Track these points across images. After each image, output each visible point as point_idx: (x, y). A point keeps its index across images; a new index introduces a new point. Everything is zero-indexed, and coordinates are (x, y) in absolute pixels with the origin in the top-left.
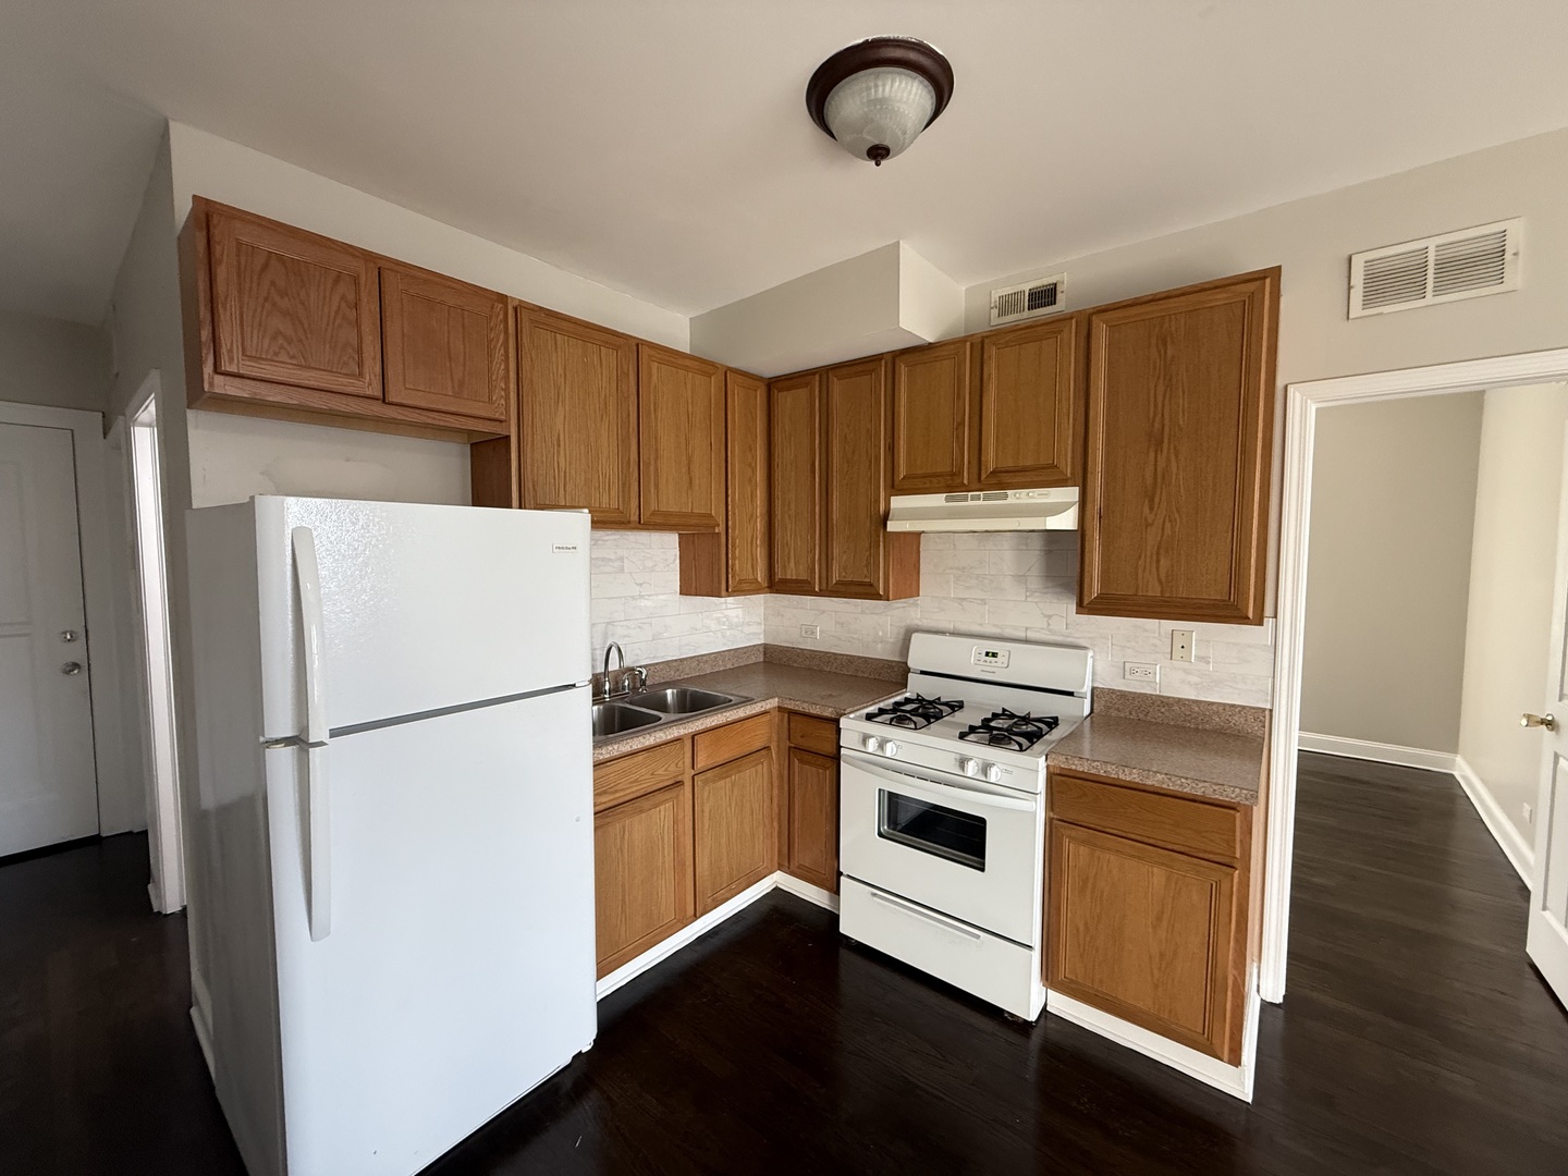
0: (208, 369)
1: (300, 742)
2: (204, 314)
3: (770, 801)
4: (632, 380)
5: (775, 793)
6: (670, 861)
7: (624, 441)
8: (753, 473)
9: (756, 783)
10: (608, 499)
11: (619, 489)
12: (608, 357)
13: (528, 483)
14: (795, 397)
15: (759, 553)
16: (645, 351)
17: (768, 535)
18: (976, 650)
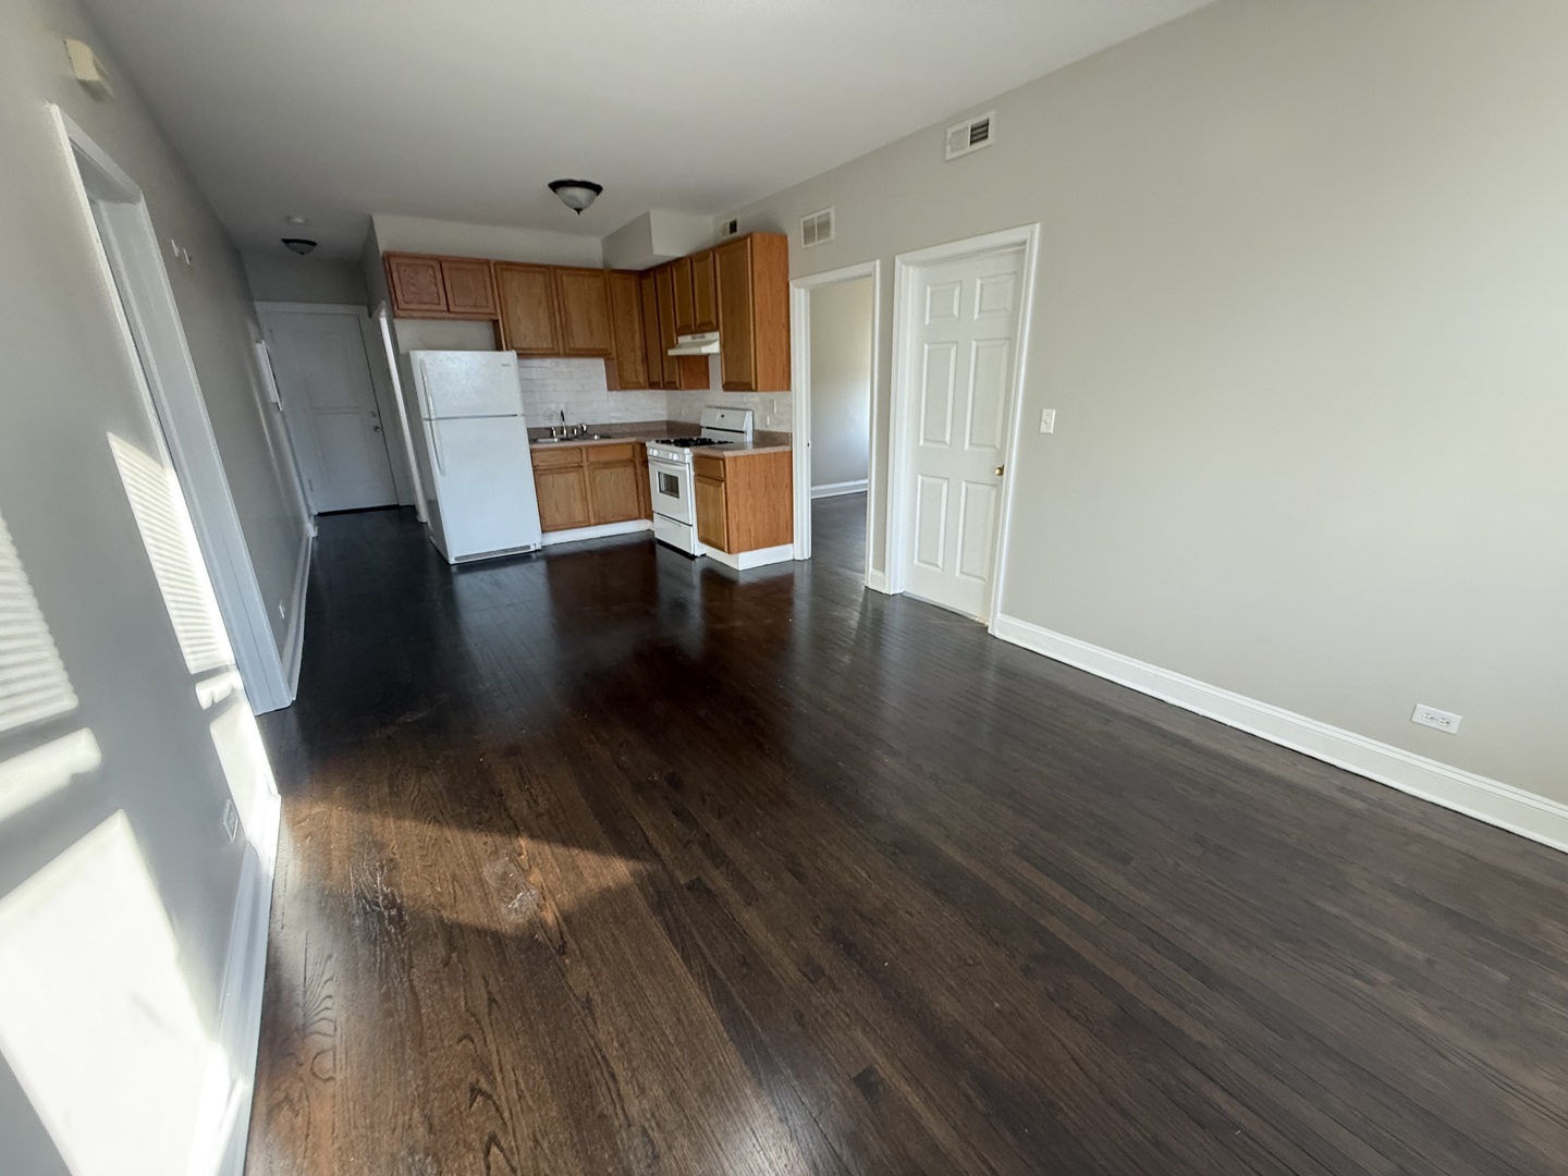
0: (396, 308)
1: (430, 420)
2: (392, 290)
3: (637, 486)
4: (554, 286)
5: (640, 483)
6: (578, 497)
7: (552, 316)
8: (633, 325)
9: (625, 475)
10: (546, 344)
11: (552, 338)
12: (539, 278)
13: (508, 340)
14: (648, 283)
15: (640, 368)
16: (558, 271)
17: (646, 359)
18: (719, 415)
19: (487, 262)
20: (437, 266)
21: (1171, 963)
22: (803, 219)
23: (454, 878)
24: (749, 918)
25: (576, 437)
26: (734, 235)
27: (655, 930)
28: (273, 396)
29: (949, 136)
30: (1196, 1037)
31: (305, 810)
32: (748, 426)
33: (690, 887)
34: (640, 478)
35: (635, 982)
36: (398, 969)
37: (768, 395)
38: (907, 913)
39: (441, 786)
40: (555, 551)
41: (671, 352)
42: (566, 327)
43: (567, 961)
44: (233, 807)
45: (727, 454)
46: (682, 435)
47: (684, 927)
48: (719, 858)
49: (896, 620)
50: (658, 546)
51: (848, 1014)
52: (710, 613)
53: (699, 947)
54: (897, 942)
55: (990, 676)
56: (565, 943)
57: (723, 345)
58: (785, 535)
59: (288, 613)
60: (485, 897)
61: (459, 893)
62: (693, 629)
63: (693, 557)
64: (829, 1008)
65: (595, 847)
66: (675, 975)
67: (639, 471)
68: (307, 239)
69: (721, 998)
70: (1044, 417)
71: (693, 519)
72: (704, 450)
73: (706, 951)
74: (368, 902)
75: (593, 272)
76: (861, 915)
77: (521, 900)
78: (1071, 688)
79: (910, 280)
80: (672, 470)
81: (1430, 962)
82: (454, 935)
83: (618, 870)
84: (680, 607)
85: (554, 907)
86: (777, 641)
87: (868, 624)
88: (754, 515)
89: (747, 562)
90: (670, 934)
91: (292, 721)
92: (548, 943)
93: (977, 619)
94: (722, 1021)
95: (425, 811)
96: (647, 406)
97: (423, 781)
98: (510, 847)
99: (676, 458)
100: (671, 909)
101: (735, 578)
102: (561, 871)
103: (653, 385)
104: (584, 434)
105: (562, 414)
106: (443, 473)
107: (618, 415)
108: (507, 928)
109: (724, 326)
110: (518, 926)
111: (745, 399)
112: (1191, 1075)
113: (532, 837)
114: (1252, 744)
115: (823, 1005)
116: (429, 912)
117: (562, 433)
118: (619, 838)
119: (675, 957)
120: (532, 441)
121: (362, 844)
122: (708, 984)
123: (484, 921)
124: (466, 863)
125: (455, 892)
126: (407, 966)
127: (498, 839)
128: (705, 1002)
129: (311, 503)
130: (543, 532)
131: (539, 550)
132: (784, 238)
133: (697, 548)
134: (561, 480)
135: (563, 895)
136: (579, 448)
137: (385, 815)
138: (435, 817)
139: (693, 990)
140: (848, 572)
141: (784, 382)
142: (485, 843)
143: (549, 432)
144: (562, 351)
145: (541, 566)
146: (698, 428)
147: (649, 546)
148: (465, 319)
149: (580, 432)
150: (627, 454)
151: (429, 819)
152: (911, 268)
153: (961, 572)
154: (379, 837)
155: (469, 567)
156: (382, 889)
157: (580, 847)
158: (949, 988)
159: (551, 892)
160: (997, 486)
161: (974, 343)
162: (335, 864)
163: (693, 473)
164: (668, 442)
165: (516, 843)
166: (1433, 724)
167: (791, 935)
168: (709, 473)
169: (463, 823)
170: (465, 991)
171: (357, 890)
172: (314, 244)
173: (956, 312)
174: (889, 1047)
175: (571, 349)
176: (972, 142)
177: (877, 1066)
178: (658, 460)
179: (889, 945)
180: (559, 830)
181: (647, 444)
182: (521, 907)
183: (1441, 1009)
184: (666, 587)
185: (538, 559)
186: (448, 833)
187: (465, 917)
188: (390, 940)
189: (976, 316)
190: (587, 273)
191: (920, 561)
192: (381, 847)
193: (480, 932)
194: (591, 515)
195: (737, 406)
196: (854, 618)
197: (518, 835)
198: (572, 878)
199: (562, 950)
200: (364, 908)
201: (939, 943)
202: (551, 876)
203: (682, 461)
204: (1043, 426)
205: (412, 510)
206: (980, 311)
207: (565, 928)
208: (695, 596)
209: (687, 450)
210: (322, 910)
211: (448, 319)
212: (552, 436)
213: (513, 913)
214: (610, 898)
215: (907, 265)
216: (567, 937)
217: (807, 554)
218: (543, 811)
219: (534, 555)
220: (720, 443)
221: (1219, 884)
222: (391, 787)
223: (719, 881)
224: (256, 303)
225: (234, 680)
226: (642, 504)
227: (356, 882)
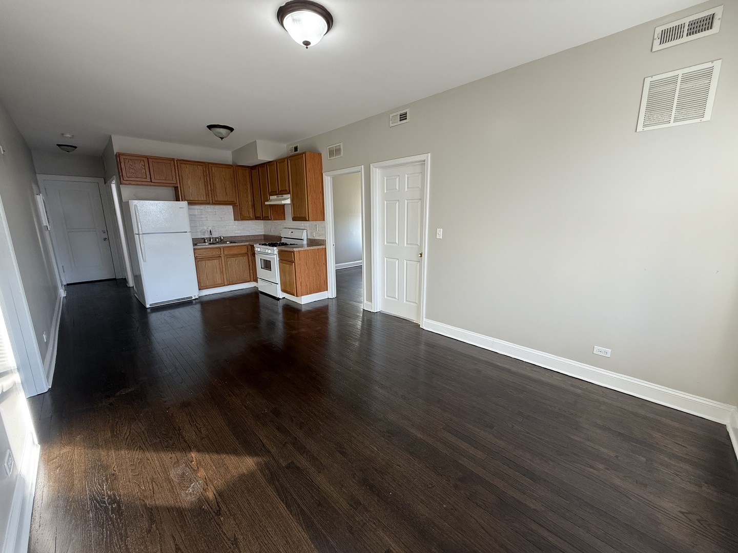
0: (122, 180)
1: (139, 234)
2: (120, 171)
3: (249, 266)
4: (207, 172)
5: (251, 264)
6: (218, 271)
7: (206, 185)
8: (247, 190)
9: (243, 260)
10: (203, 198)
11: (206, 195)
12: (200, 168)
13: (183, 196)
14: (255, 172)
15: (251, 210)
16: (210, 165)
17: (254, 206)
18: (290, 232)
19: (173, 160)
20: (146, 160)
21: (517, 473)
22: (329, 147)
23: (153, 480)
24: (321, 480)
25: (218, 242)
26: (296, 152)
27: (270, 493)
28: (45, 222)
29: (391, 117)
30: (533, 507)
31: (56, 452)
32: (304, 237)
33: (288, 467)
34: (251, 262)
35: (261, 524)
36: (118, 540)
37: (314, 223)
38: (398, 466)
39: (143, 429)
40: (205, 299)
41: (267, 203)
42: (213, 191)
43: (222, 519)
44: (11, 455)
45: (295, 250)
46: (272, 241)
47: (286, 489)
48: (302, 450)
49: (378, 323)
50: (260, 294)
51: (374, 523)
52: (288, 325)
53: (295, 499)
54: (395, 481)
55: (423, 347)
56: (220, 508)
57: (292, 200)
58: (323, 287)
59: (48, 339)
60: (172, 489)
61: (156, 488)
62: (279, 334)
63: (278, 299)
64: (365, 522)
65: (235, 452)
66: (283, 517)
67: (250, 259)
68: (71, 145)
69: (309, 525)
70: (438, 232)
71: (278, 281)
72: (283, 248)
73: (299, 501)
74: (98, 502)
75: (228, 166)
76: (376, 470)
77: (193, 487)
78: (459, 350)
79: (377, 174)
80: (267, 258)
81: (617, 457)
82: (153, 513)
83: (248, 463)
84: (272, 324)
85: (213, 488)
86: (322, 337)
87: (365, 326)
88: (309, 278)
89: (305, 300)
90: (279, 494)
91: (48, 400)
92: (210, 510)
93: (415, 322)
94: (310, 538)
95: (132, 444)
96: (255, 228)
97: (133, 426)
98: (186, 458)
99: (269, 252)
100: (278, 481)
101: (300, 308)
102: (216, 468)
103: (257, 218)
104: (221, 240)
105: (210, 231)
106: (144, 261)
107: (239, 232)
108: (186, 505)
109: (292, 192)
110: (192, 503)
111: (303, 225)
112: (534, 526)
113: (199, 451)
114: (535, 369)
115: (362, 520)
116: (138, 502)
117: (210, 241)
118: (248, 447)
119: (282, 507)
120: (195, 244)
121: (94, 468)
122: (301, 519)
123: (171, 503)
124: (159, 471)
125: (153, 488)
126: (123, 537)
127: (178, 454)
128: (300, 529)
129: (63, 279)
130: (199, 289)
131: (197, 299)
132: (320, 155)
133: (280, 295)
134: (209, 263)
135: (218, 481)
136: (220, 248)
137: (108, 449)
138: (140, 446)
139: (294, 524)
140: (354, 303)
141: (322, 217)
142: (171, 458)
143: (204, 240)
144: (211, 202)
145: (198, 307)
146: (280, 238)
147: (255, 295)
148: (160, 186)
149: (219, 240)
150: (244, 250)
151: (136, 448)
152: (377, 169)
153: (406, 301)
154: (105, 462)
155: (159, 308)
156: (107, 493)
157: (227, 453)
158: (422, 502)
159: (210, 481)
160: (420, 262)
161: (406, 201)
162: (76, 482)
163: (278, 259)
164: (265, 245)
165: (189, 456)
166: (601, 354)
167: (342, 485)
168: (286, 258)
169: (156, 448)
170: (161, 546)
171: (91, 496)
172: (76, 147)
173: (397, 188)
174: (396, 536)
175: (216, 201)
176: (400, 120)
177: (391, 549)
178: (260, 253)
179: (391, 483)
180: (215, 446)
181: (255, 245)
182: (193, 491)
183: (625, 477)
184: (264, 314)
185: (196, 303)
186: (148, 455)
187: (159, 502)
188: (113, 523)
189: (406, 190)
190: (225, 166)
191: (387, 296)
192: (106, 468)
193: (169, 509)
194: (225, 280)
195: (298, 228)
196: (359, 324)
197: (191, 451)
198: (222, 470)
199: (219, 513)
200: (95, 506)
201: (414, 479)
202: (210, 471)
203: (273, 253)
204: (438, 235)
205: (125, 281)
206: (408, 188)
207: (220, 500)
208: (280, 318)
209: (275, 248)
210: (67, 511)
211: (151, 185)
212: (205, 242)
213: (188, 496)
214: (245, 480)
215: (375, 168)
216: (221, 504)
217: (334, 295)
218: (204, 436)
219: (194, 302)
220: (291, 244)
221: (532, 433)
222: (112, 432)
223: (303, 462)
224: (37, 175)
225: (16, 378)
226: (252, 274)
227: (90, 491)
